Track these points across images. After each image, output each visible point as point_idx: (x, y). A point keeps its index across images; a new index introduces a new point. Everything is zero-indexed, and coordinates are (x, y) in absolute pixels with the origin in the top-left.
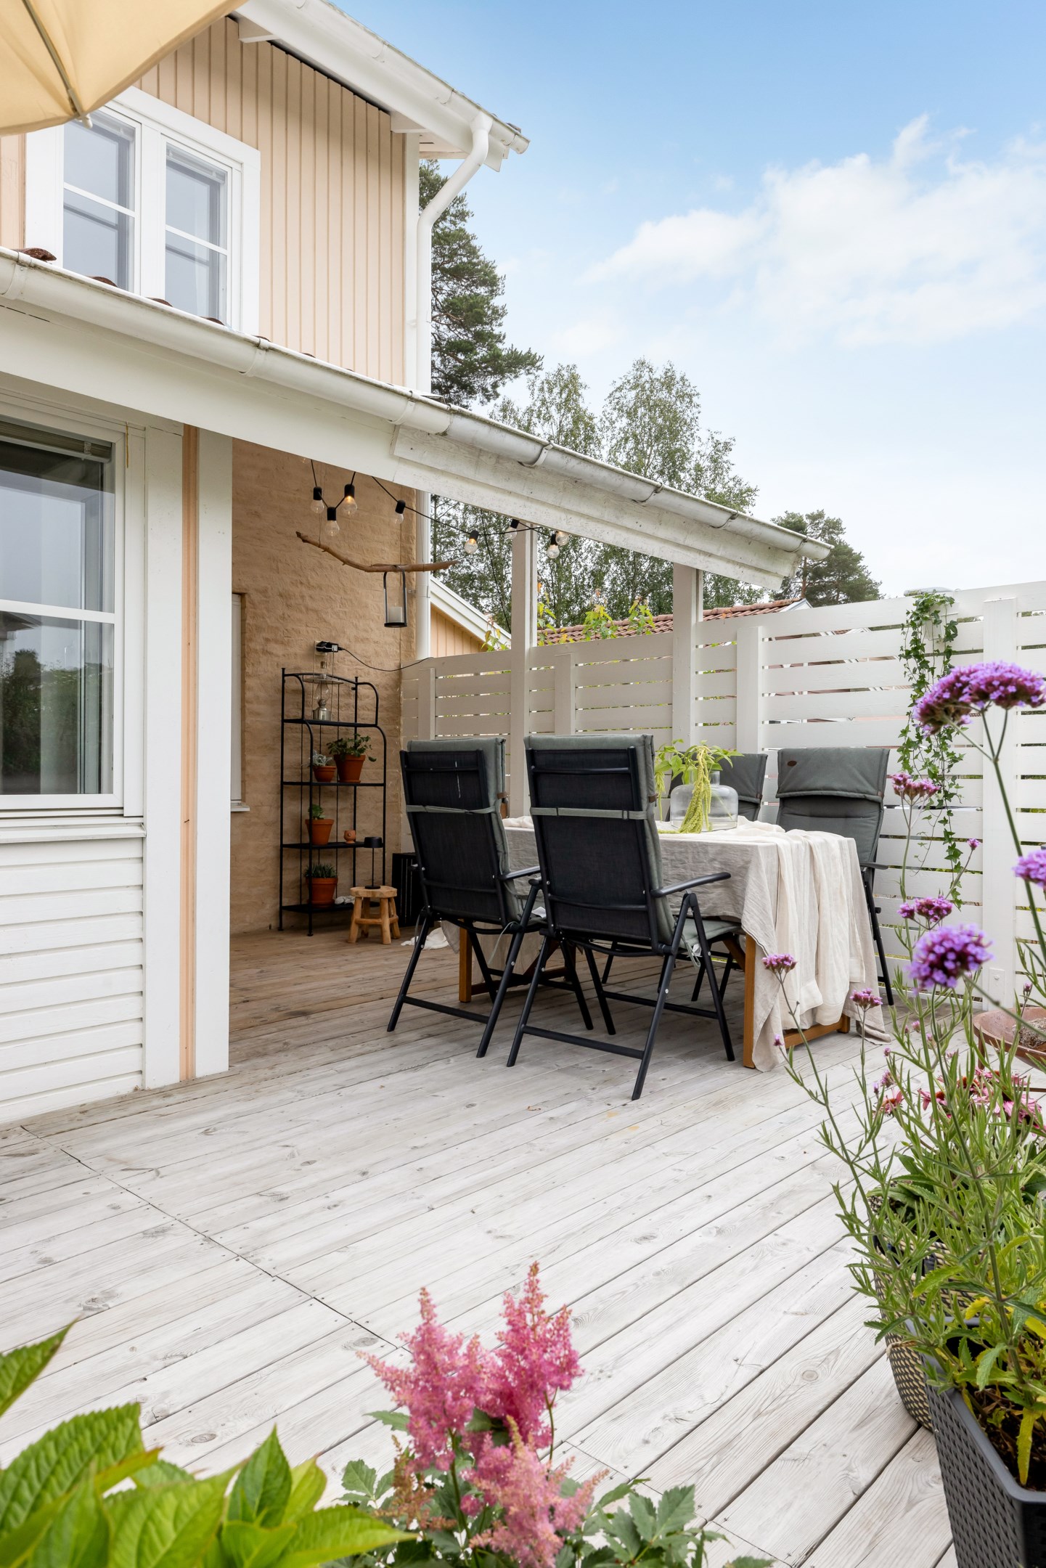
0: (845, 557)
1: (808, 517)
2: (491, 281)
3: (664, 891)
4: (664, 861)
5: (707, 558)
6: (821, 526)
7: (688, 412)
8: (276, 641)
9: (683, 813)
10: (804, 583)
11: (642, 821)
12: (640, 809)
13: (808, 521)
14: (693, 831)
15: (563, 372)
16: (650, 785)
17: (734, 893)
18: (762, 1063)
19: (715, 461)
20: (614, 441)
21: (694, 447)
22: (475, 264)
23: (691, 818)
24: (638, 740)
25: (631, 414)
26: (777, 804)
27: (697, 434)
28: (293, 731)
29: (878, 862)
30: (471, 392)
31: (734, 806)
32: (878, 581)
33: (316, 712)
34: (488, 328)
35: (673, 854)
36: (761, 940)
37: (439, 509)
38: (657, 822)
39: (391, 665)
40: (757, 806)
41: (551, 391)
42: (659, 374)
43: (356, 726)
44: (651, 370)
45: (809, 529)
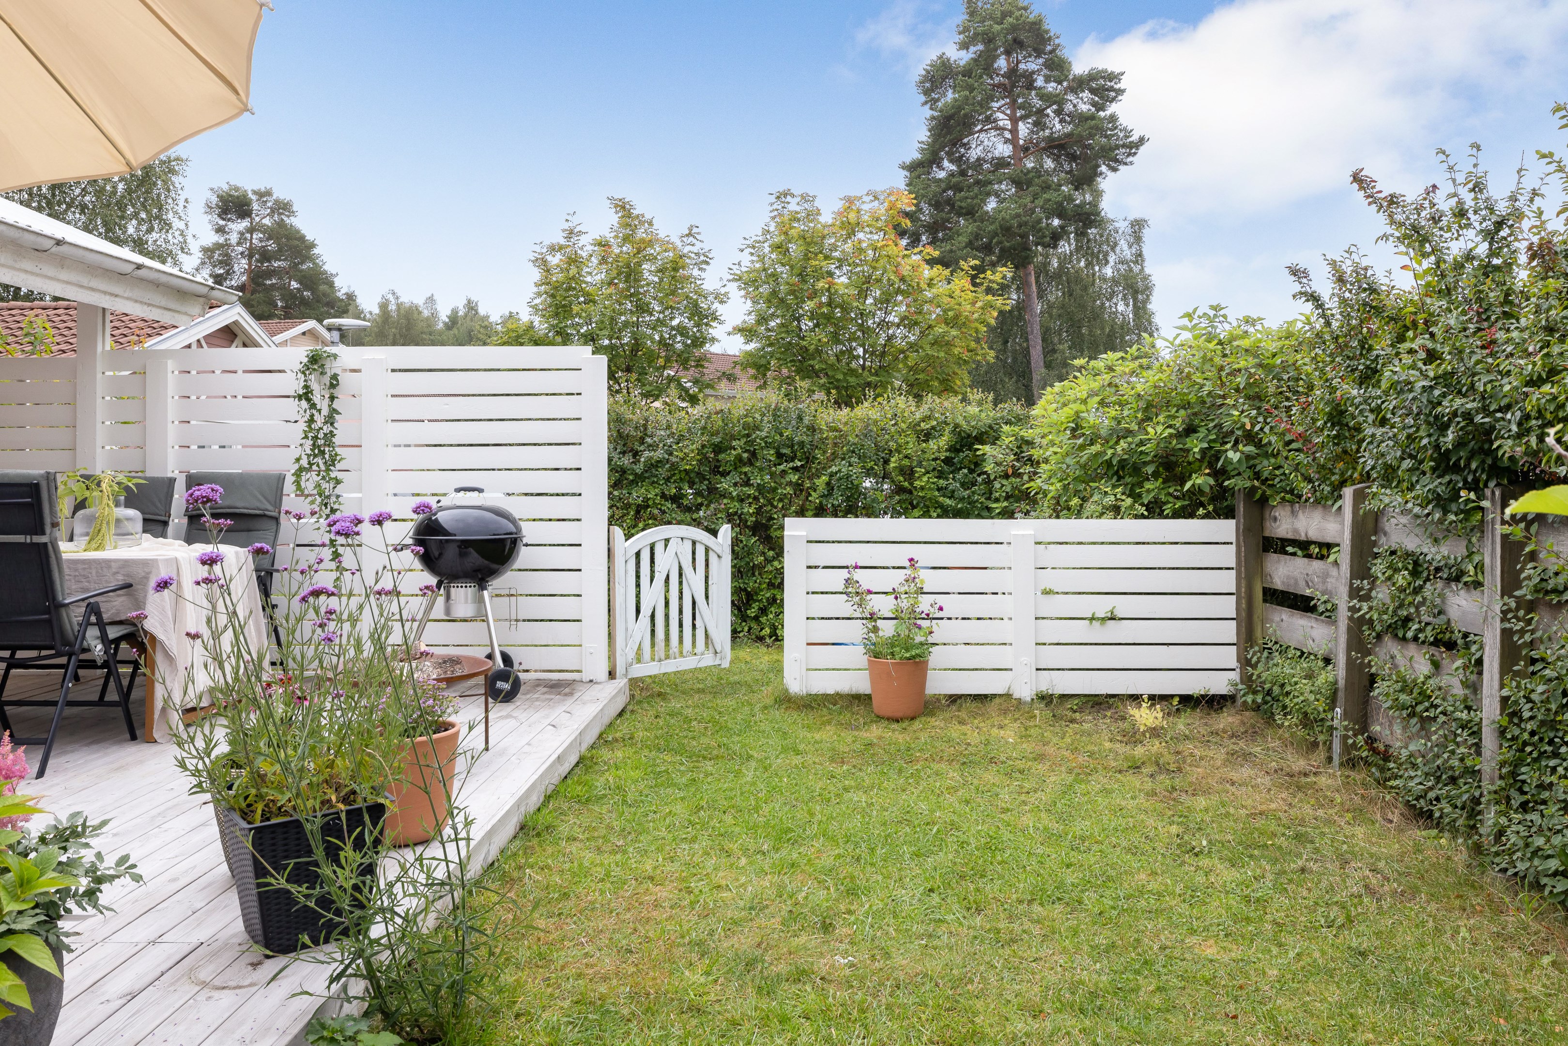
0: (297, 242)
1: (255, 192)
3: (67, 601)
4: (67, 577)
5: (113, 298)
6: (269, 204)
9: (87, 534)
10: (250, 264)
11: (46, 544)
12: (43, 533)
13: (254, 197)
14: (96, 549)
16: (53, 513)
17: (136, 600)
18: (163, 736)
23: (95, 538)
24: (42, 476)
26: (185, 520)
29: (275, 567)
31: (139, 525)
32: (334, 273)
35: (76, 570)
36: (160, 635)
38: (60, 543)
40: (165, 523)
45: (255, 206)
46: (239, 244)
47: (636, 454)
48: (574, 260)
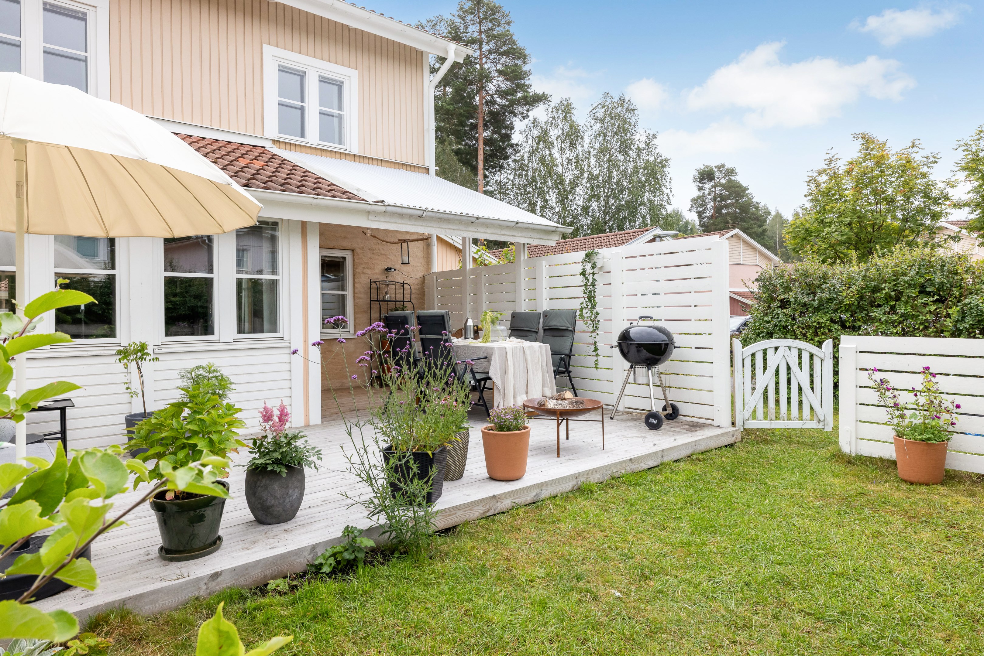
0: (737, 189)
1: (716, 167)
2: (523, 57)
3: (457, 362)
6: (723, 172)
7: (633, 119)
8: (368, 268)
10: (715, 203)
11: (445, 339)
13: (716, 170)
15: (564, 102)
19: (648, 144)
20: (593, 136)
21: (637, 137)
22: (515, 49)
25: (602, 121)
27: (638, 130)
28: (375, 305)
30: (515, 115)
33: (384, 297)
34: (522, 82)
37: (502, 176)
39: (420, 275)
40: (537, 333)
41: (557, 112)
42: (616, 99)
43: (404, 301)
44: (612, 98)
45: (717, 174)
46: (709, 194)
47: (815, 294)
48: (835, 176)
